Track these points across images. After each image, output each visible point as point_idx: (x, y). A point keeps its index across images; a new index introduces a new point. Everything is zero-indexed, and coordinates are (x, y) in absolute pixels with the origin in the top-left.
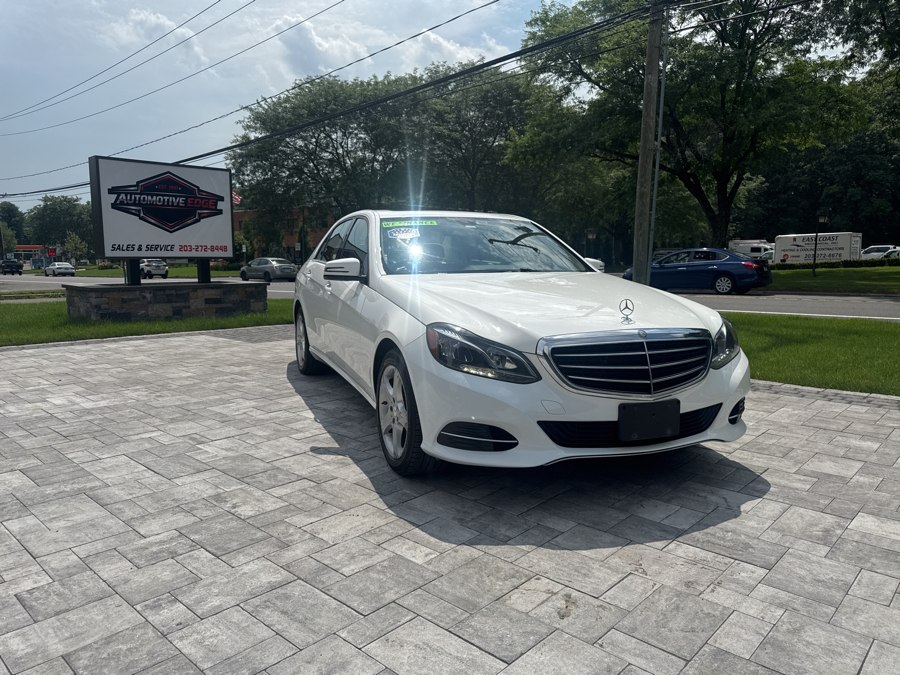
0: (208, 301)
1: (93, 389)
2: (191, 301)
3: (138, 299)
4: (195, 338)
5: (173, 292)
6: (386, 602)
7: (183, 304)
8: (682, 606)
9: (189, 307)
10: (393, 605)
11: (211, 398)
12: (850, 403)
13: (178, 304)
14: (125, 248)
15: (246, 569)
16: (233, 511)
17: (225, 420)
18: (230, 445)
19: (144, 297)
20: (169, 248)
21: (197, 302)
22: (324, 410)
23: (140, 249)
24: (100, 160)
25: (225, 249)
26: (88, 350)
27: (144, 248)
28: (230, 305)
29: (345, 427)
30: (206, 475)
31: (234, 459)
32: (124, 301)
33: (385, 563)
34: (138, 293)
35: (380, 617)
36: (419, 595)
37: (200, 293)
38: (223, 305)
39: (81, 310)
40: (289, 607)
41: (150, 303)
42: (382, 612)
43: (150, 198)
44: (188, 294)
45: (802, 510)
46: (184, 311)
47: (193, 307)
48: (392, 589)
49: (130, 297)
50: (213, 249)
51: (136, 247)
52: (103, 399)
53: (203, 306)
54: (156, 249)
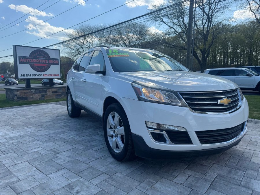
0: (53, 92)
2: (47, 92)
3: (30, 92)
4: (49, 105)
7: (45, 93)
9: (47, 94)
13: (43, 94)
14: (25, 75)
19: (32, 92)
20: (40, 75)
21: (49, 93)
23: (30, 76)
24: (17, 47)
25: (58, 75)
26: (13, 111)
27: (32, 75)
28: (60, 93)
30: (62, 172)
31: (72, 162)
32: (25, 93)
34: (30, 90)
37: (50, 90)
38: (58, 94)
39: (11, 96)
41: (34, 93)
44: (46, 90)
46: (45, 96)
49: (27, 92)
50: (54, 75)
51: (29, 75)
53: (51, 94)
54: (36, 76)
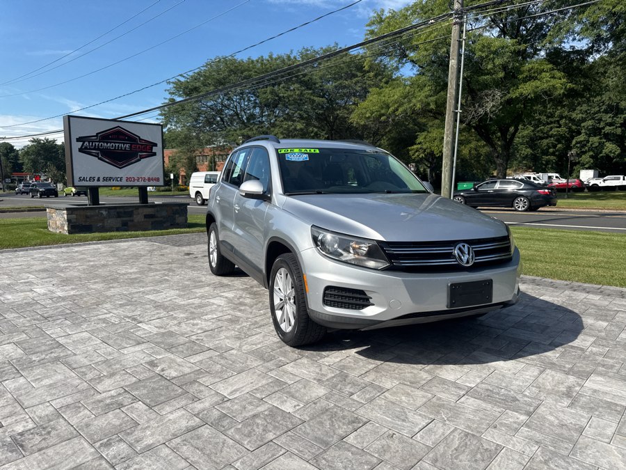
0: (146, 216)
1: (66, 282)
2: (135, 216)
3: (97, 216)
5: (121, 210)
6: (267, 440)
7: (129, 219)
9: (133, 221)
10: (271, 443)
11: (148, 289)
12: (588, 293)
13: (124, 219)
14: (88, 179)
15: (171, 417)
16: (161, 373)
17: (157, 305)
18: (160, 324)
19: (102, 214)
20: (119, 179)
21: (138, 217)
22: (226, 297)
23: (98, 180)
24: (71, 118)
25: (158, 180)
27: (101, 179)
28: (162, 219)
29: (240, 311)
30: (143, 346)
31: (163, 334)
32: (87, 217)
33: (266, 413)
34: (97, 211)
35: (262, 452)
37: (140, 210)
38: (156, 219)
39: (57, 223)
40: (200, 444)
41: (105, 218)
42: (263, 449)
43: (105, 144)
44: (132, 212)
45: (553, 372)
46: (130, 223)
47: (136, 221)
48: (271, 431)
49: (92, 214)
50: (149, 179)
51: (96, 179)
52: (73, 289)
53: (143, 220)
54: (110, 180)
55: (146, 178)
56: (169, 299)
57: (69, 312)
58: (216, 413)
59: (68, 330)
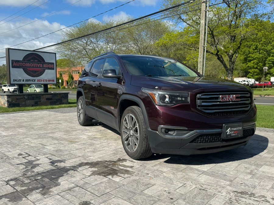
0: (47, 99)
1: (7, 129)
2: (41, 99)
3: (23, 99)
5: (35, 96)
6: (106, 192)
7: (38, 100)
8: (201, 192)
9: (40, 101)
10: (108, 193)
11: (49, 131)
12: (267, 132)
14: (18, 81)
16: (56, 167)
17: (53, 138)
18: (55, 147)
19: (25, 98)
20: (34, 80)
21: (43, 100)
23: (23, 81)
24: (10, 50)
25: (53, 81)
26: (4, 116)
27: (25, 80)
28: (55, 100)
29: (95, 140)
30: (47, 156)
31: (57, 150)
32: (17, 99)
33: (106, 182)
34: (22, 96)
35: (104, 197)
36: (117, 190)
37: (44, 96)
38: (52, 101)
39: (2, 102)
40: (75, 194)
41: (26, 100)
42: (105, 195)
44: (40, 97)
45: (245, 165)
46: (39, 103)
47: (42, 101)
48: (108, 189)
49: (20, 98)
50: (49, 81)
51: (22, 80)
52: (11, 132)
53: (45, 101)
54: (29, 81)
55: (48, 80)
56: (60, 136)
57: (10, 141)
58: (82, 182)
59: (9, 149)
